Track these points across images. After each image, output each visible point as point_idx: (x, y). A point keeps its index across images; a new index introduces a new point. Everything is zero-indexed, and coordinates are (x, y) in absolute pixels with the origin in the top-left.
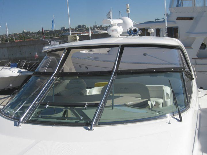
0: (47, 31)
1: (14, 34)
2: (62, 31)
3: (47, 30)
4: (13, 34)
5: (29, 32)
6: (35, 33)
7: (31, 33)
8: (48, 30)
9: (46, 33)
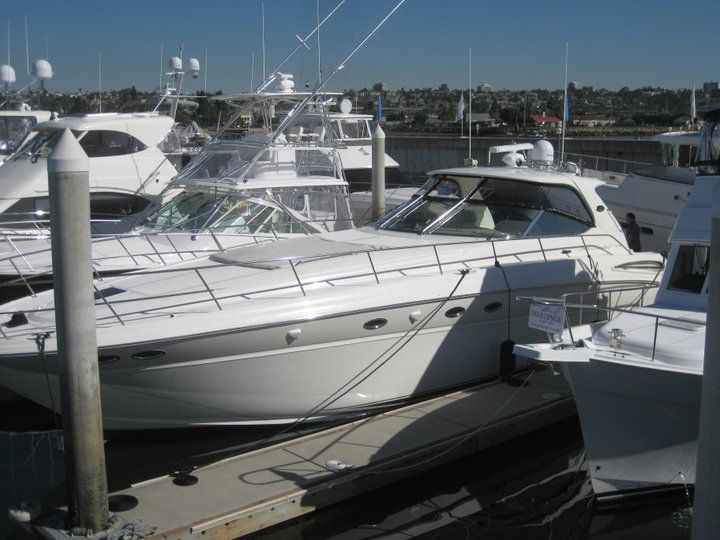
0: (652, 90)
1: (538, 91)
2: (707, 96)
3: (654, 87)
4: (533, 91)
5: (591, 88)
6: (609, 94)
7: (597, 94)
8: (659, 89)
9: (649, 99)
